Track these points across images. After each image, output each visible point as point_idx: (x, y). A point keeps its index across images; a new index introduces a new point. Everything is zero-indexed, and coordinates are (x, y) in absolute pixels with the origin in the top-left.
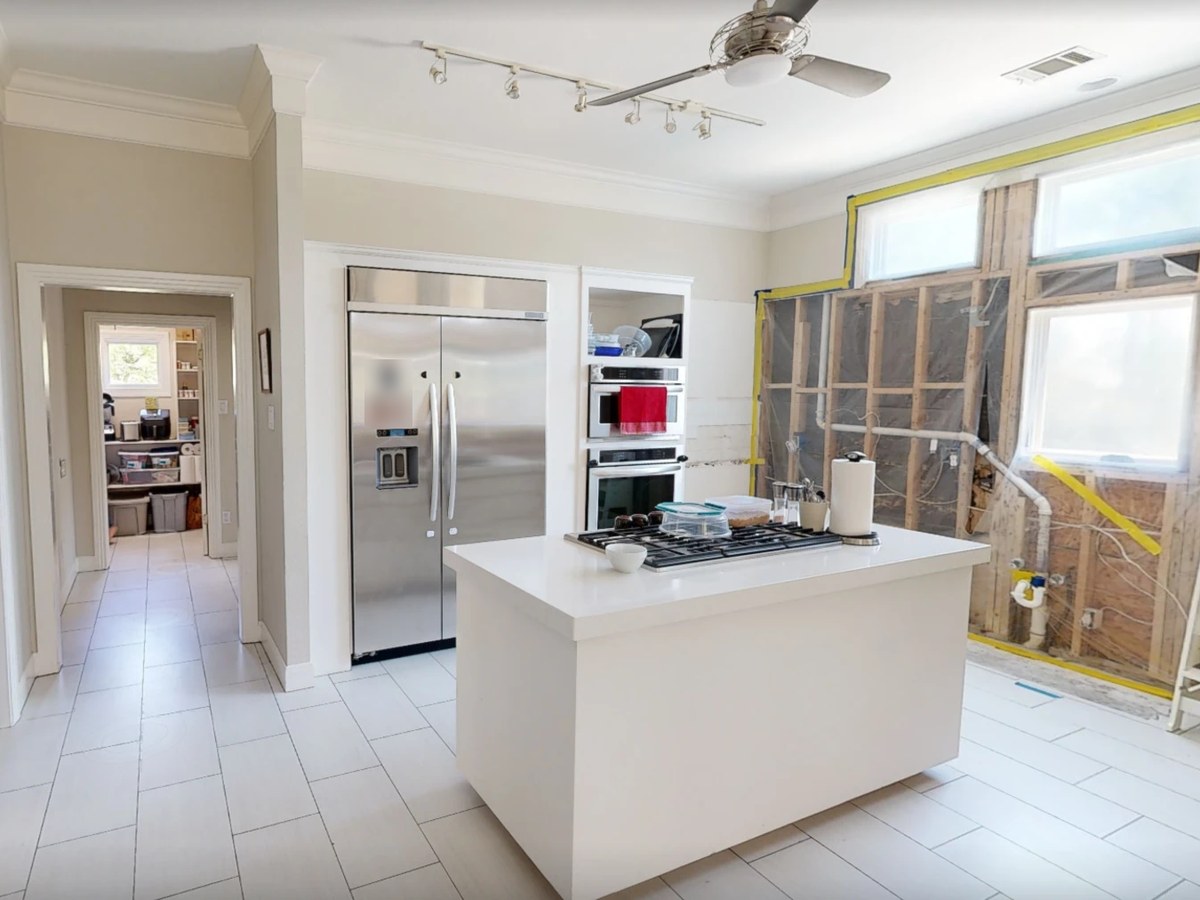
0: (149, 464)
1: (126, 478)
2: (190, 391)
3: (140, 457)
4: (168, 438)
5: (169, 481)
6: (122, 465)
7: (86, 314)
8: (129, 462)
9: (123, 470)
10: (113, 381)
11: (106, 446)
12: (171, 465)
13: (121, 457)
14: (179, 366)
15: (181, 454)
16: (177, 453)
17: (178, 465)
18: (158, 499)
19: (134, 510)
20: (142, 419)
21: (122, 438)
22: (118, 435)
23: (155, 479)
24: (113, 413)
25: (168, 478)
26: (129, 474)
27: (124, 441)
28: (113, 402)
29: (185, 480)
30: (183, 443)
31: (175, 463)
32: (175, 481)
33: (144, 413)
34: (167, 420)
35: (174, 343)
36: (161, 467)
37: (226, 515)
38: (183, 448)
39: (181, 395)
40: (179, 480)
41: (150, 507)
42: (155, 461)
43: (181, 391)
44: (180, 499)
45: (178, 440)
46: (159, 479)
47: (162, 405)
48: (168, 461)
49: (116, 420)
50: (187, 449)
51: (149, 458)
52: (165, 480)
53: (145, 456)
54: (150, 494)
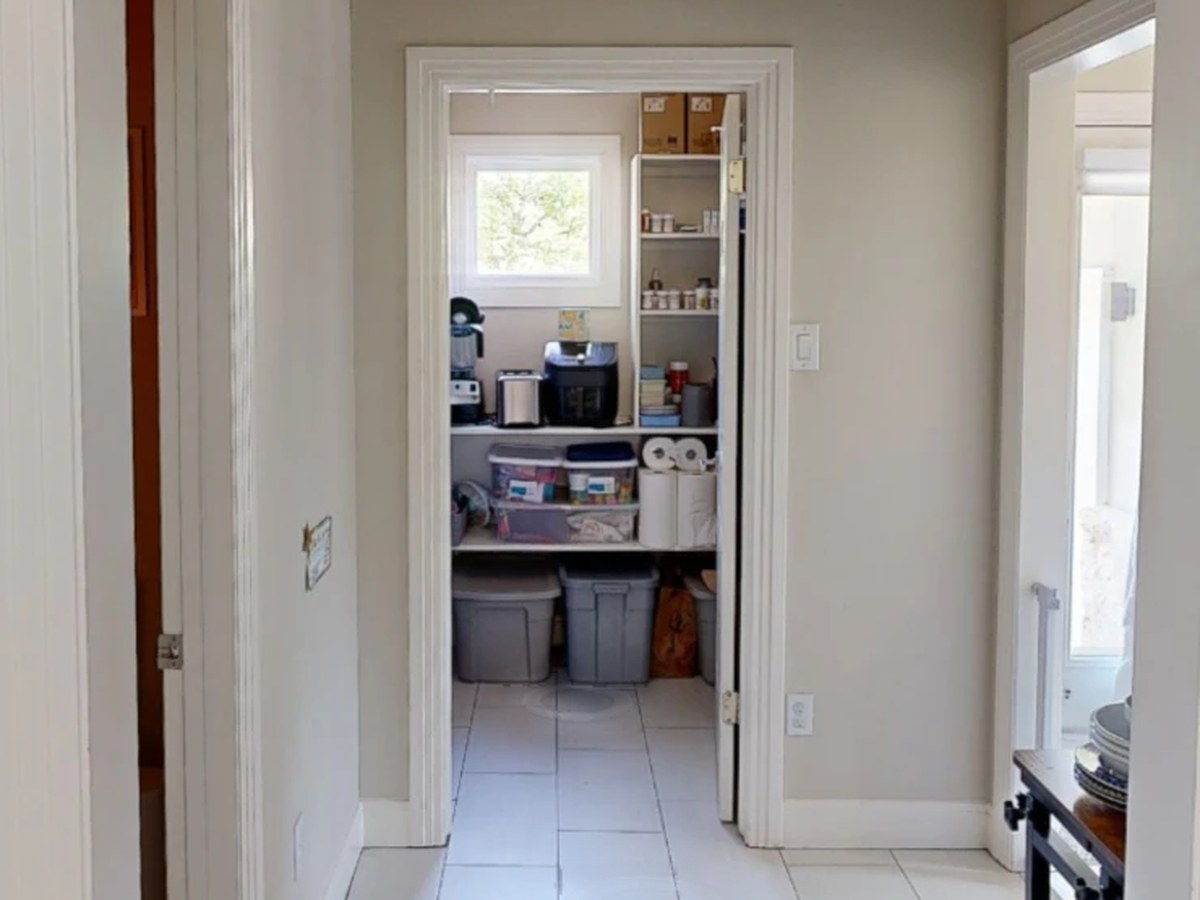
0: (561, 492)
1: (505, 524)
2: (675, 293)
3: (538, 468)
4: (611, 425)
5: (610, 540)
6: (495, 490)
7: (410, 51)
8: (514, 483)
9: (501, 505)
10: (484, 269)
11: (453, 436)
12: (617, 495)
13: (496, 469)
14: (645, 225)
15: (642, 464)
16: (632, 463)
17: (635, 496)
18: (581, 590)
19: (521, 616)
20: (551, 367)
21: (498, 418)
22: (490, 408)
23: (577, 531)
24: (480, 353)
25: (608, 531)
26: (510, 513)
27: (502, 426)
28: (480, 320)
29: (653, 540)
30: (645, 438)
31: (625, 492)
32: (627, 539)
33: (553, 350)
34: (610, 372)
35: (635, 163)
36: (592, 499)
37: (799, 708)
38: (650, 447)
39: (648, 304)
40: (635, 534)
41: (560, 607)
42: (578, 483)
43: (648, 293)
44: (639, 591)
45: (636, 430)
46: (586, 532)
47: (597, 331)
48: (609, 483)
49: (487, 367)
50: (659, 453)
51: (565, 473)
52: (598, 536)
53: (553, 470)
54: (563, 573)
